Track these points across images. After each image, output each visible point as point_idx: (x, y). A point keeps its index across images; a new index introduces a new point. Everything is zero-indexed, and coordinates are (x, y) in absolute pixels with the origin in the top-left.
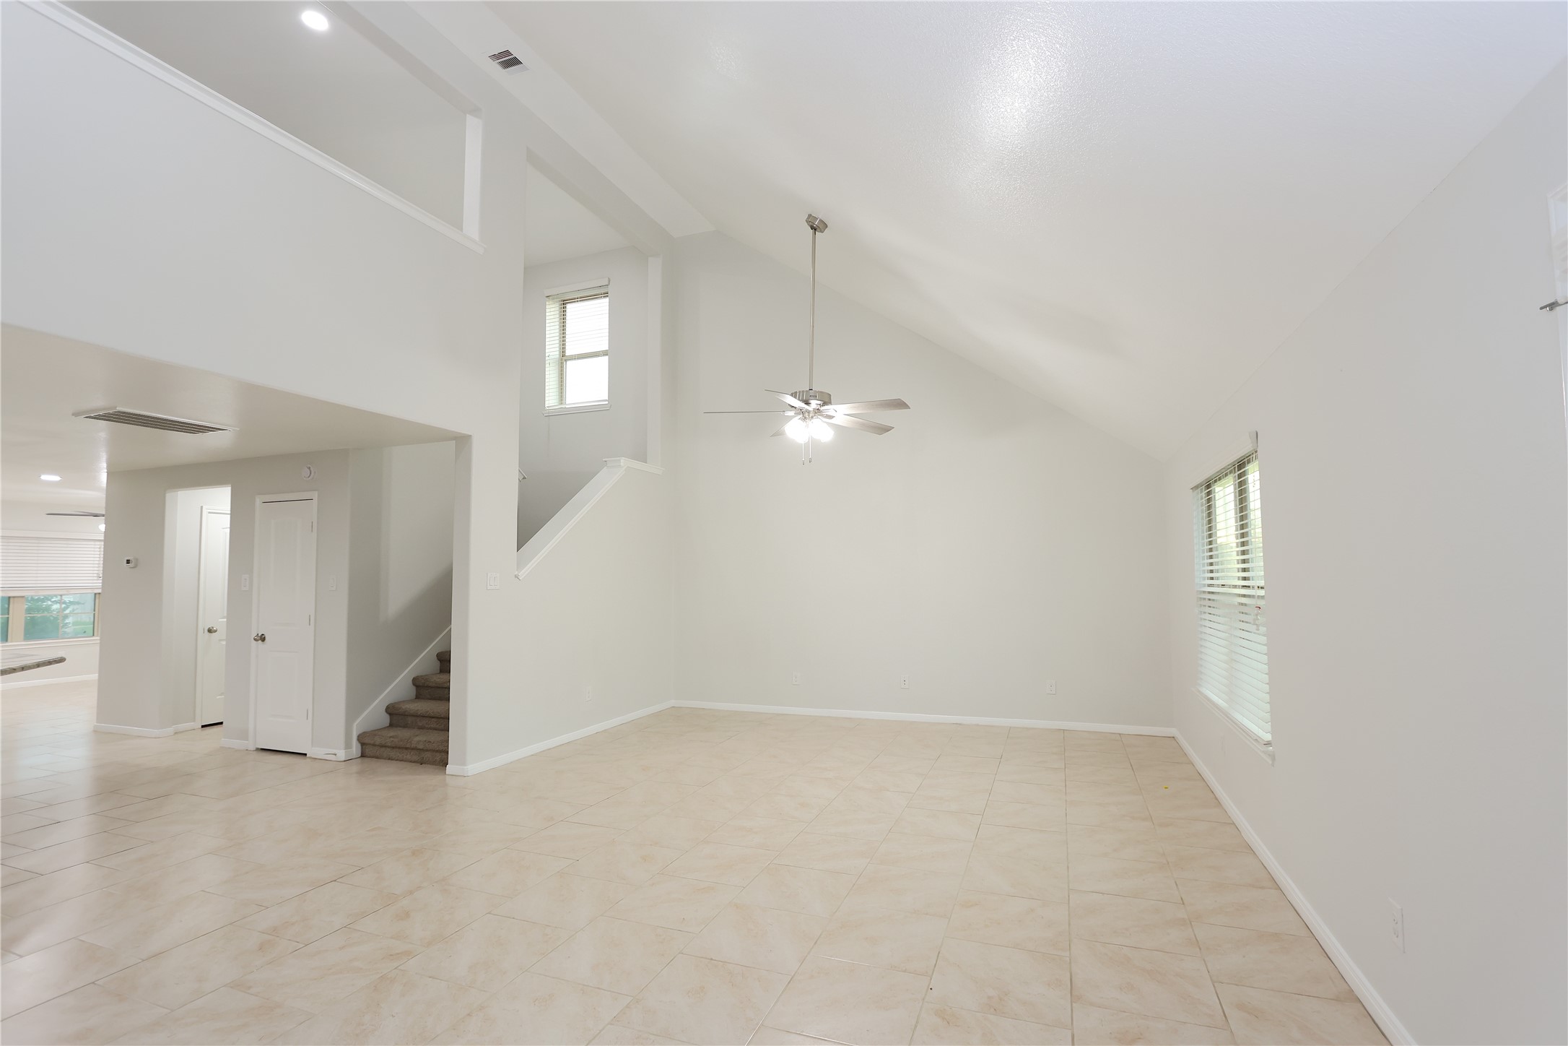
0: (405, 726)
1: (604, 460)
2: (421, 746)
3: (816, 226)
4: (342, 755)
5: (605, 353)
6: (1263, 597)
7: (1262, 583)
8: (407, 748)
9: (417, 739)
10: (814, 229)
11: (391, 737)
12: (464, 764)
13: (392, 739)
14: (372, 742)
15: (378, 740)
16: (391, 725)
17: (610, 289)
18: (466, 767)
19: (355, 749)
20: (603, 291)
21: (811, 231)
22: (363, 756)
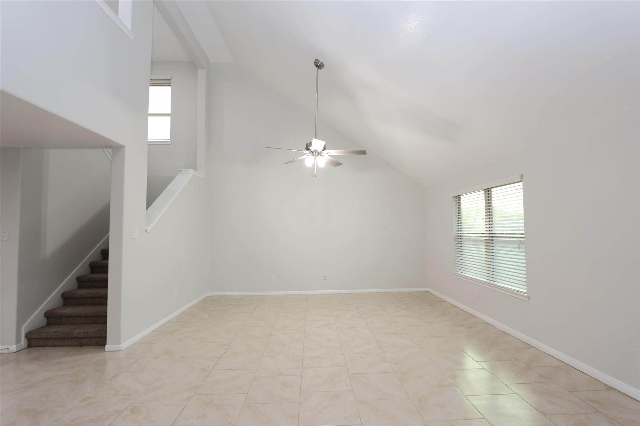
0: (60, 324)
1: (180, 169)
2: (81, 336)
3: (319, 65)
4: (13, 348)
5: (168, 115)
6: (523, 238)
7: (523, 232)
8: (68, 338)
9: (77, 331)
10: (317, 66)
11: (54, 332)
12: (119, 343)
13: (56, 334)
14: (39, 337)
15: (44, 335)
16: (48, 324)
17: (172, 82)
18: (120, 345)
19: (23, 342)
20: (167, 82)
21: (316, 68)
22: (29, 346)
